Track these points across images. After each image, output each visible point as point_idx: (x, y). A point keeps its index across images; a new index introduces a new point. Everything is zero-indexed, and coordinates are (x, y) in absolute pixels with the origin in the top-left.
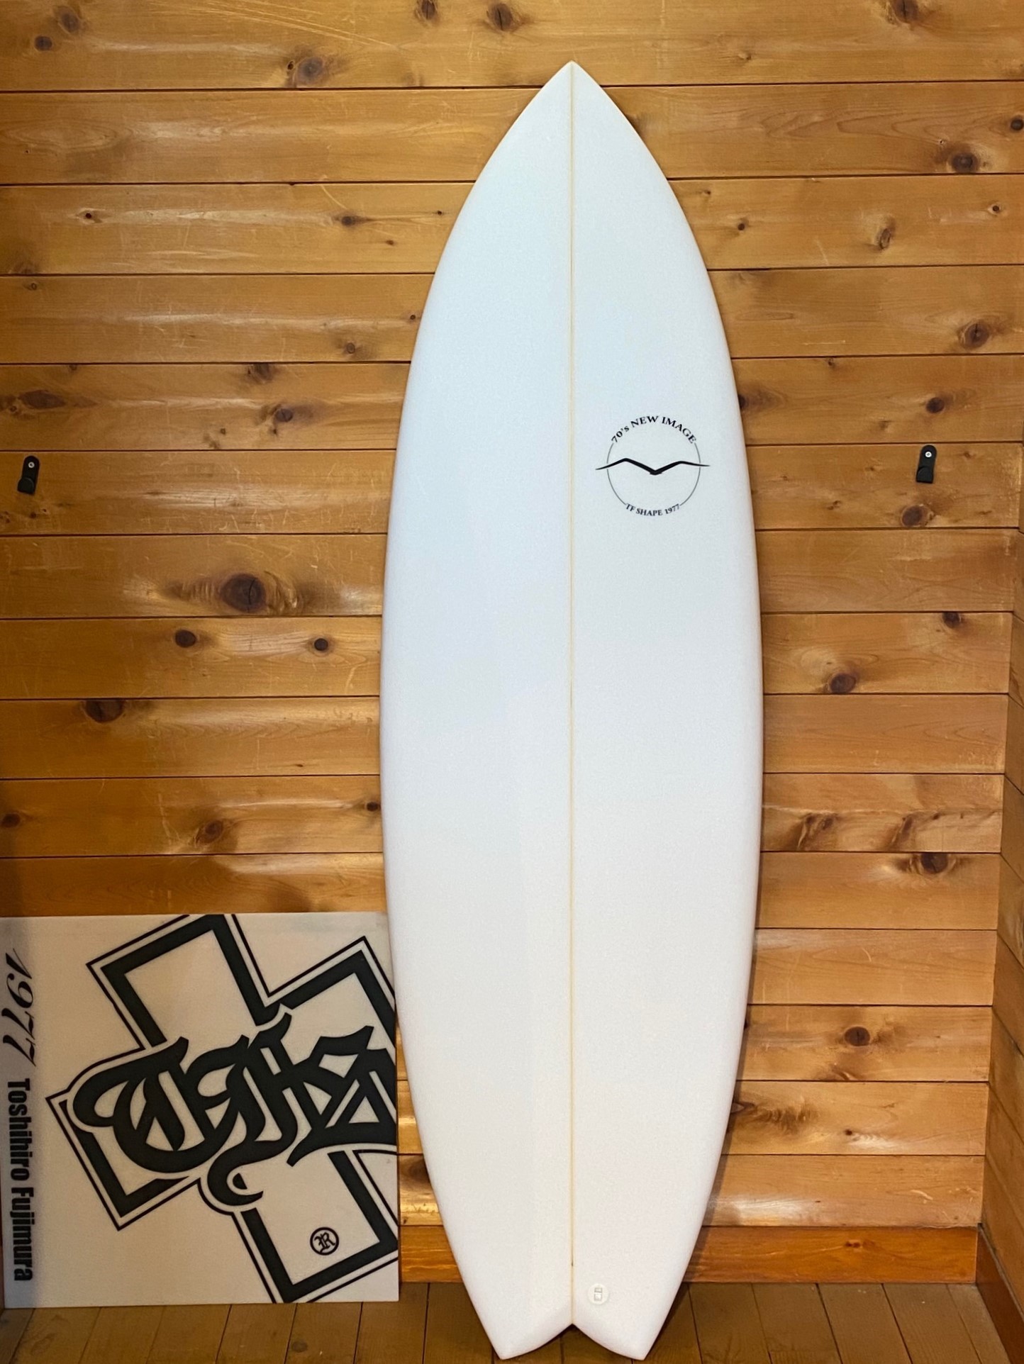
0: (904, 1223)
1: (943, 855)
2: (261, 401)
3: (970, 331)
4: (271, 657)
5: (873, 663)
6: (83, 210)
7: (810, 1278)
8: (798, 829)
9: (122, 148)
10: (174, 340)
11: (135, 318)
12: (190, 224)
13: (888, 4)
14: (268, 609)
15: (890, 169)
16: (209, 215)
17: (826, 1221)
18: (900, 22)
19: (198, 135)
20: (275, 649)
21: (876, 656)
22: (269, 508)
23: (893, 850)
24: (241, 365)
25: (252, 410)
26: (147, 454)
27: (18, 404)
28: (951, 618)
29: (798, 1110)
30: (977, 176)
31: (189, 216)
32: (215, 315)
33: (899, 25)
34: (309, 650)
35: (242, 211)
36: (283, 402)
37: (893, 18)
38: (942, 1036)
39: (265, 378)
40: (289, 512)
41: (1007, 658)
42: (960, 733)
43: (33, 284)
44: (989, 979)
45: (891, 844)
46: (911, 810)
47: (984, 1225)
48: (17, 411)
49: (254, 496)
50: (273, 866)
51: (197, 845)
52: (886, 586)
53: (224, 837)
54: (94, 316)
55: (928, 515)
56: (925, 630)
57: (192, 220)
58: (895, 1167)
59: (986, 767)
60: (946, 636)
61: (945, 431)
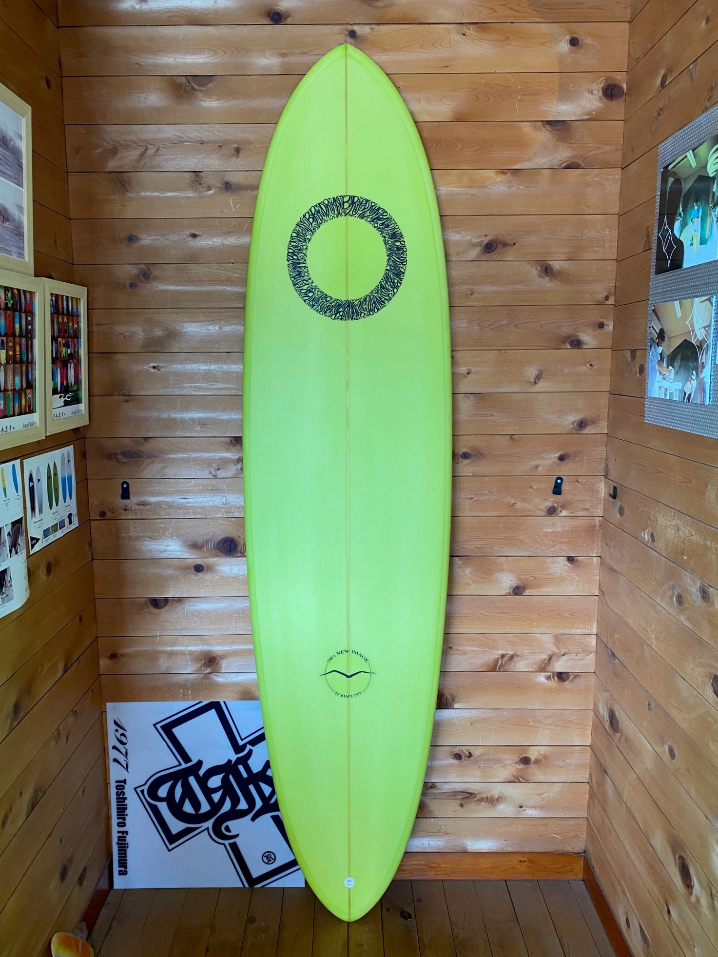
0: (547, 850)
1: (567, 673)
3: (579, 423)
4: (241, 577)
5: (533, 580)
6: (152, 365)
7: (502, 877)
8: (497, 661)
9: (172, 335)
10: (195, 426)
11: (176, 416)
12: (203, 371)
13: (539, 268)
14: (239, 553)
15: (541, 346)
16: (213, 367)
17: (510, 849)
18: (544, 277)
19: (207, 329)
20: (243, 573)
21: (534, 577)
22: (240, 506)
23: (542, 671)
24: (227, 438)
25: (232, 459)
26: (181, 480)
27: (119, 457)
28: (571, 559)
29: (496, 796)
30: (582, 350)
31: (203, 368)
32: (215, 414)
35: (228, 366)
37: (541, 276)
38: (567, 760)
39: (238, 444)
41: (598, 578)
42: (575, 614)
43: (127, 400)
44: (589, 732)
45: (542, 669)
46: (551, 652)
47: (587, 853)
48: (119, 459)
49: (233, 499)
50: (240, 678)
51: (203, 668)
52: (539, 544)
53: (216, 664)
54: (156, 414)
55: (559, 511)
56: (558, 565)
57: (205, 370)
58: (544, 824)
59: (587, 631)
60: (568, 568)
61: (566, 470)
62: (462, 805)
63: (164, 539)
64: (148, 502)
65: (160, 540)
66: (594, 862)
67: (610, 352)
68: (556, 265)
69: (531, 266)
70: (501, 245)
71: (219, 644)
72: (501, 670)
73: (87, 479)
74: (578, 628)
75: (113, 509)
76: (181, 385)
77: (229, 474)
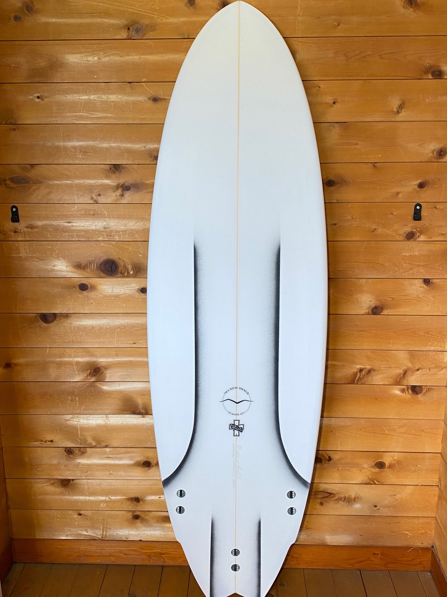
0: (399, 545)
1: (421, 387)
2: (116, 181)
3: (438, 152)
4: (121, 296)
5: (391, 301)
6: (36, 95)
7: (357, 568)
8: (355, 374)
9: (54, 66)
10: (77, 154)
11: (59, 144)
12: (84, 101)
14: (120, 274)
15: (403, 76)
16: (92, 97)
17: (365, 543)
18: (409, 8)
19: (87, 60)
20: (123, 292)
21: (392, 298)
22: (119, 229)
23: (398, 384)
24: (107, 166)
25: (112, 185)
26: (65, 205)
27: (8, 182)
28: (427, 282)
29: (353, 496)
30: (443, 80)
31: (83, 97)
32: (95, 142)
33: (408, 9)
34: (138, 292)
35: (107, 95)
36: (126, 182)
37: (406, 6)
38: (418, 466)
39: (117, 171)
40: (129, 231)
42: (429, 333)
43: (14, 128)
44: (440, 441)
45: (398, 381)
46: (406, 367)
47: (434, 547)
48: (8, 185)
49: (113, 224)
50: (122, 387)
51: (89, 378)
52: (397, 267)
53: (101, 374)
54: (41, 143)
55: (417, 235)
56: (414, 287)
57: (85, 99)
58: (396, 522)
59: (440, 348)
60: (424, 289)
61: (425, 196)
62: (322, 504)
63: (51, 260)
64: (35, 225)
65: (48, 261)
66: (440, 556)
71: (103, 356)
72: (359, 383)
74: (431, 346)
75: (4, 231)
76: (64, 114)
77: (109, 201)
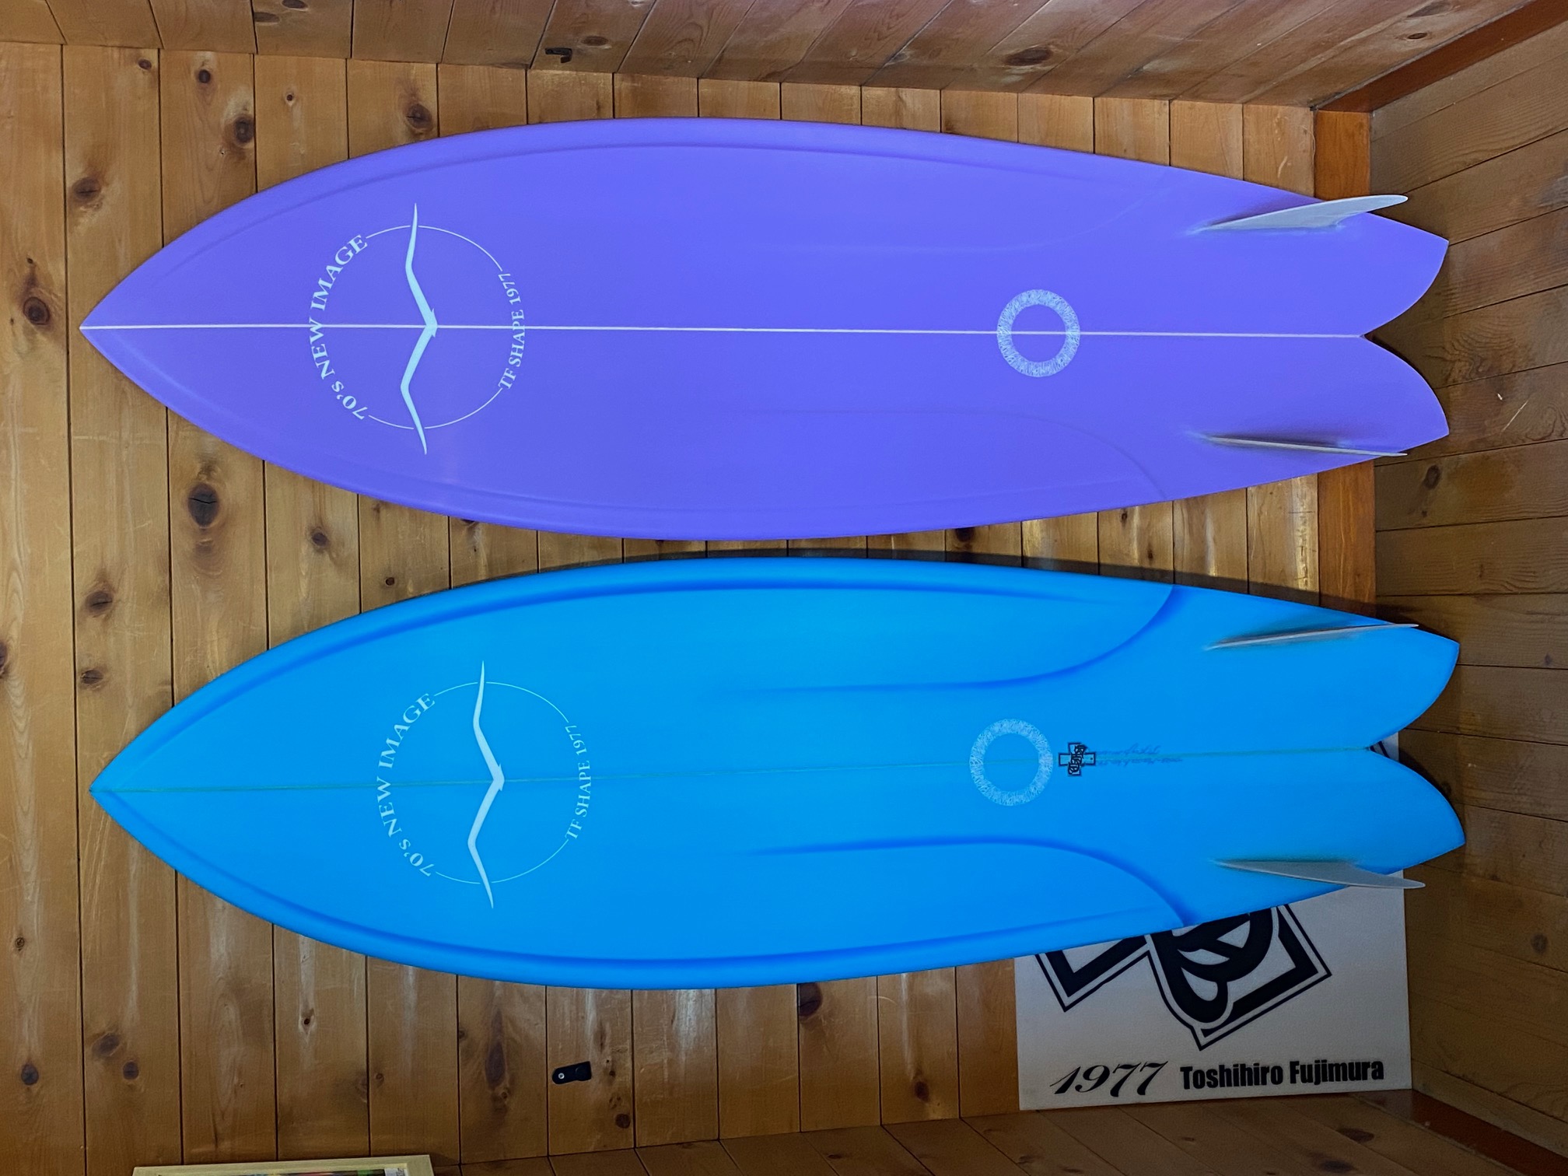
3: (416, 124)
6: (300, 1027)
9: (237, 988)
13: (82, 209)
18: (100, 196)
27: (500, 1090)
30: (257, 118)
33: (103, 197)
41: (744, 84)
43: (377, 1078)
44: (1066, 100)
48: (506, 1091)
59: (855, 105)
64: (596, 1027)
65: (677, 997)
67: (262, 57)
68: (76, 174)
69: (77, 224)
70: (33, 290)
73: (548, 1156)
75: (611, 1100)
76: (344, 959)
